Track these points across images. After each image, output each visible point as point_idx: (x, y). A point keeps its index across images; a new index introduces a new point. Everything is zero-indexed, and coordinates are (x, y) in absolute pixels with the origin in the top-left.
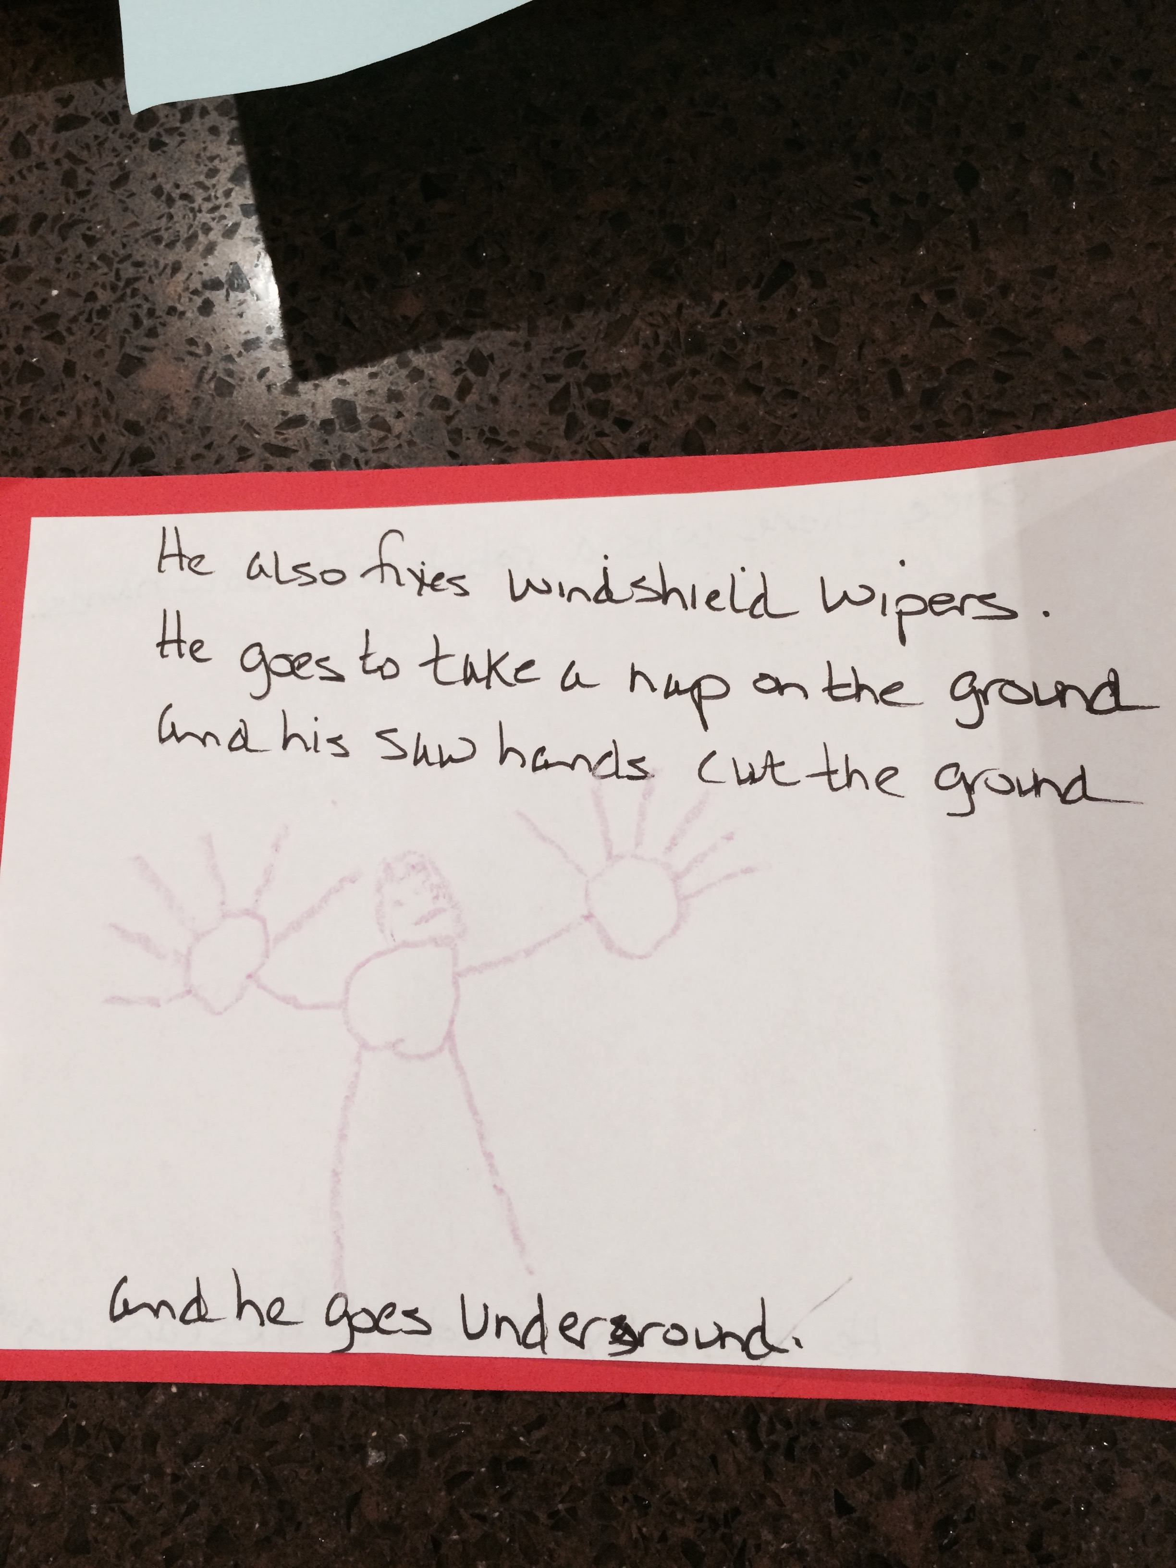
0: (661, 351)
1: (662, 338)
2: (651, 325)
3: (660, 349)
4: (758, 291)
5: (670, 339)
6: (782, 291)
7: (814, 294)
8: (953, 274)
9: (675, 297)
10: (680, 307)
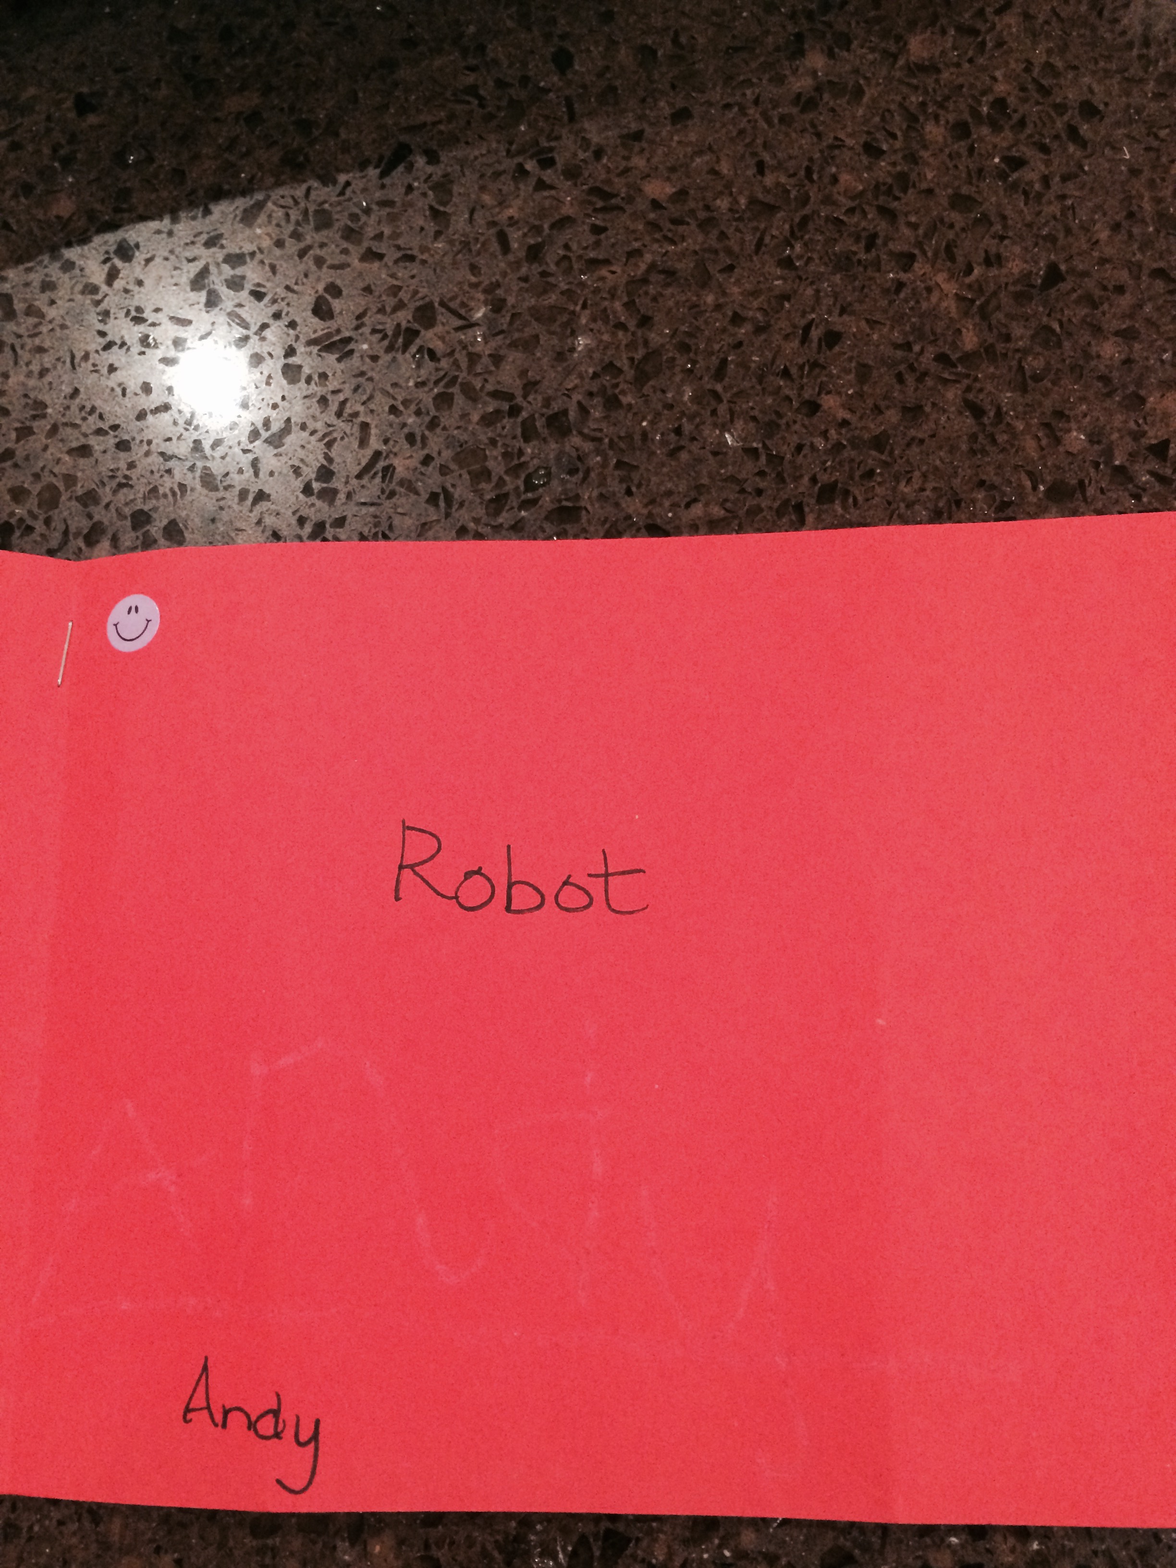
0: (292, 228)
1: (293, 218)
2: (282, 207)
3: (291, 228)
4: (378, 171)
5: (300, 218)
6: (401, 168)
7: (429, 169)
8: (553, 144)
9: (304, 181)
10: (308, 190)
